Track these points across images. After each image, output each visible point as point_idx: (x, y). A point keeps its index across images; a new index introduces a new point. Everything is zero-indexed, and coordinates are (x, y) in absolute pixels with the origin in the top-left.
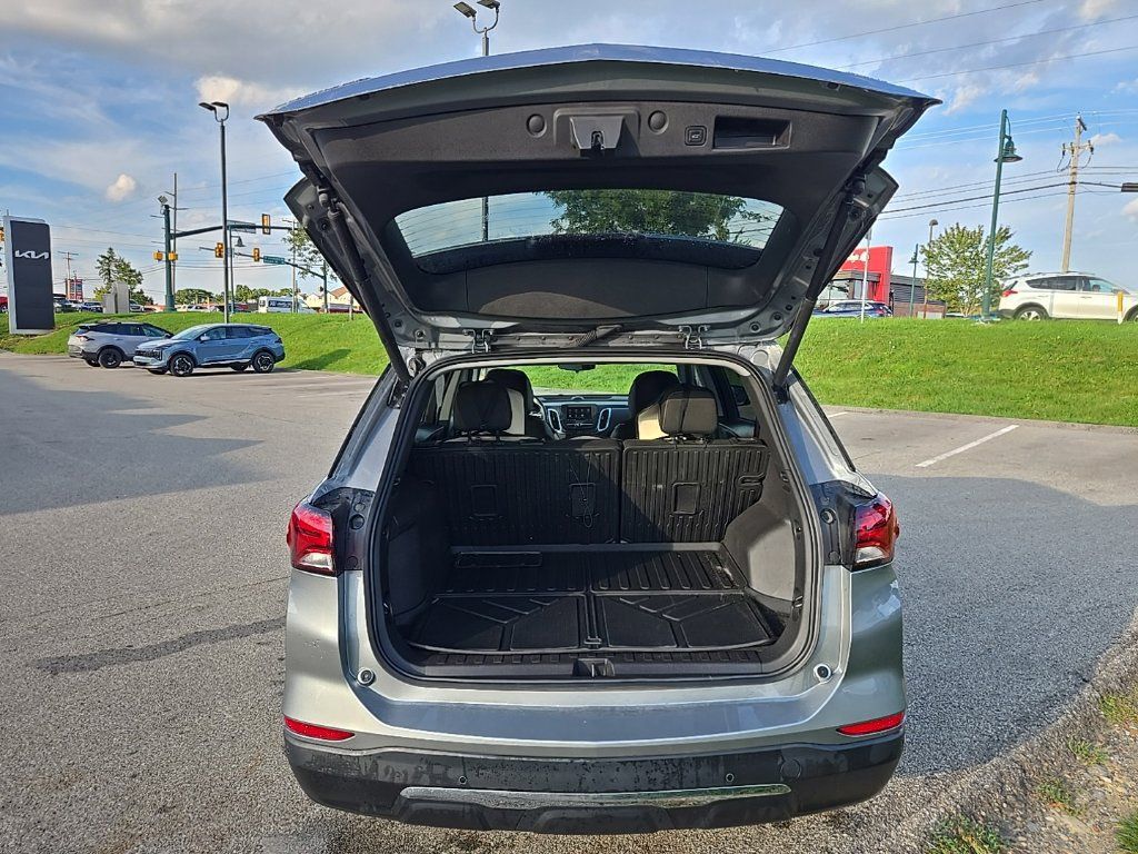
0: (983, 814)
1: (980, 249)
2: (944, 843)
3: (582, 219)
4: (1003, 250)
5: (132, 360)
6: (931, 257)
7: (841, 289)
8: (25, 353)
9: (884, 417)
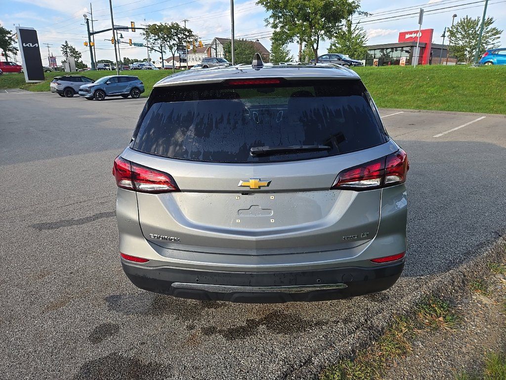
0: (443, 294)
1: (477, 29)
2: (422, 307)
3: (280, 17)
4: (488, 30)
5: (78, 93)
6: (452, 34)
7: (407, 51)
8: (34, 91)
9: (421, 114)
